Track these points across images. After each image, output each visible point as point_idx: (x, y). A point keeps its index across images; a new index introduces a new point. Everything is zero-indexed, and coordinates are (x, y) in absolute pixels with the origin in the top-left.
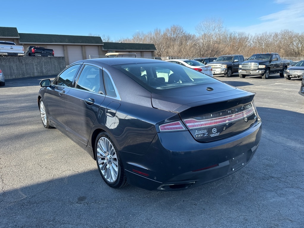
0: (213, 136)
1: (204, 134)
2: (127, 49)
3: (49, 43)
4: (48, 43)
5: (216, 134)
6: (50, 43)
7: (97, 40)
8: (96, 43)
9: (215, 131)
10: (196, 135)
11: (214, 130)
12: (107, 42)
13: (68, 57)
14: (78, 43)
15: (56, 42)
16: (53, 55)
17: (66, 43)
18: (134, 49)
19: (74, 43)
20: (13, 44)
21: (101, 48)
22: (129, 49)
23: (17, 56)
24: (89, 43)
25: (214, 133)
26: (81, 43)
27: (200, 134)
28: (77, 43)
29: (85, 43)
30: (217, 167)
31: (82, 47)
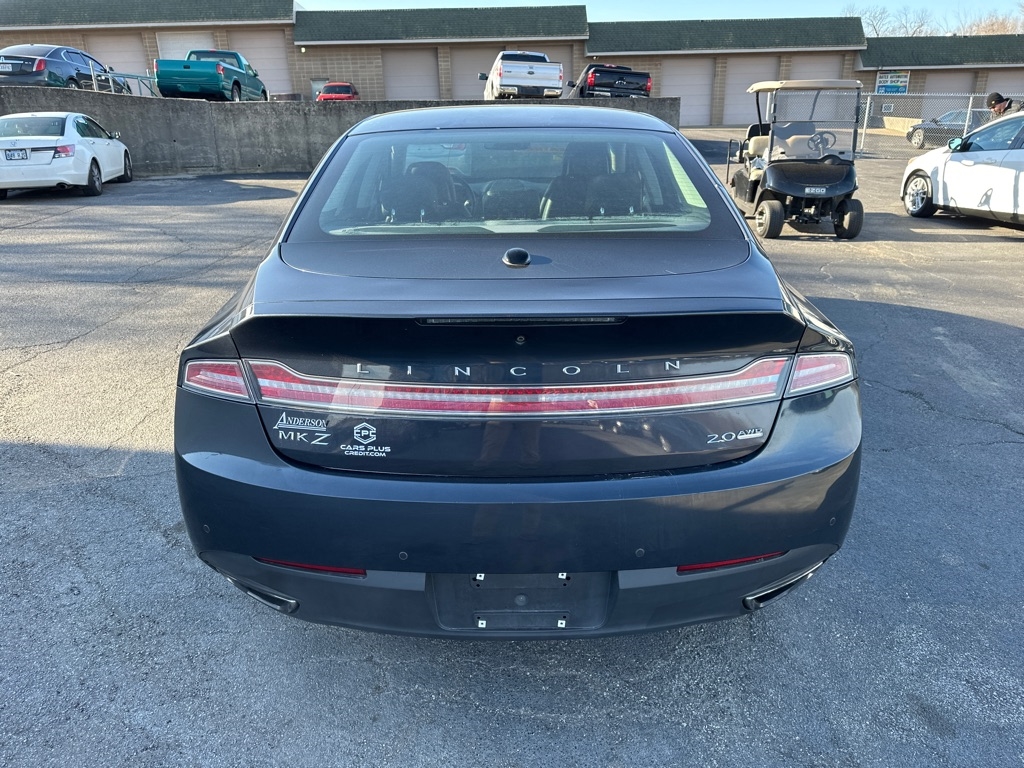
0: (356, 453)
1: (312, 435)
2: (968, 62)
3: (671, 50)
4: (667, 50)
5: (370, 448)
6: (675, 49)
7: (846, 29)
8: (838, 44)
9: (366, 437)
10: (281, 429)
11: (365, 433)
12: (912, 37)
13: (723, 99)
14: (768, 47)
15: (692, 47)
16: (646, 90)
17: (727, 47)
18: (1003, 61)
19: (754, 47)
20: (542, 60)
21: (854, 60)
22: (976, 61)
23: (542, 97)
24: (809, 45)
25: (360, 444)
26: (777, 46)
27: (295, 431)
28: (764, 46)
29: (796, 44)
30: (359, 580)
31: (780, 62)
